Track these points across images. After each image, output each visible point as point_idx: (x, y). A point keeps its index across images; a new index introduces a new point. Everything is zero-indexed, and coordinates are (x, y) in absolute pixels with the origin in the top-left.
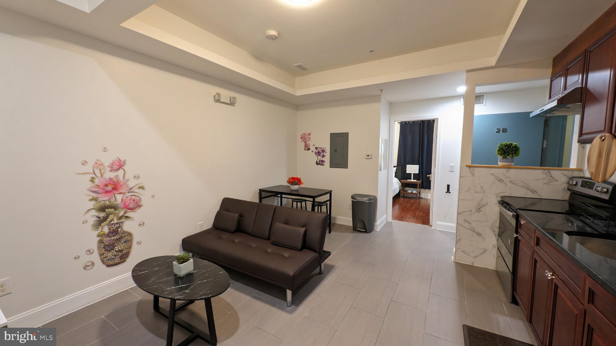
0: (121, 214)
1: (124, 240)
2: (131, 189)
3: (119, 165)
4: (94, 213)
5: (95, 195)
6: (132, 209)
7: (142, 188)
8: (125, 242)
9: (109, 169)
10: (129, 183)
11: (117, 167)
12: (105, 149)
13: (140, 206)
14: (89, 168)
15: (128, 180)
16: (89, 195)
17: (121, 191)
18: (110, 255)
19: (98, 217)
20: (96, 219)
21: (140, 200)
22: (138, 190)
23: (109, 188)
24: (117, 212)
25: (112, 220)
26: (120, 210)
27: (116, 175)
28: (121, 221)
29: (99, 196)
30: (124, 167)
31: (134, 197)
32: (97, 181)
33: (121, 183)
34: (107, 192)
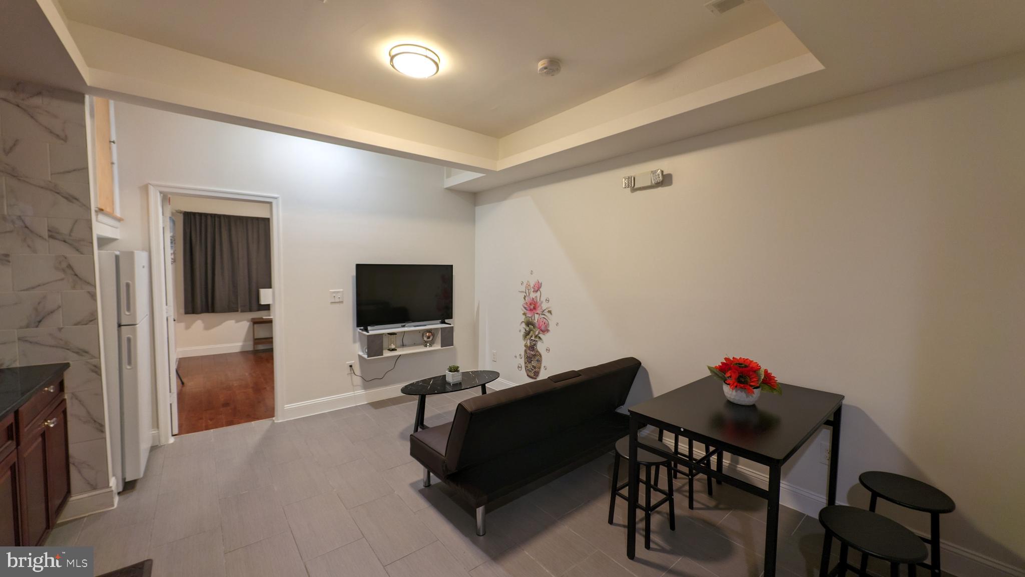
0: (537, 333)
1: (537, 358)
2: (543, 311)
3: (538, 288)
4: (524, 325)
5: (525, 310)
6: (543, 331)
7: (550, 312)
8: (537, 360)
9: (533, 290)
10: (542, 305)
11: (536, 289)
12: (532, 273)
13: (548, 331)
14: (523, 288)
15: (542, 302)
16: (523, 310)
17: (538, 312)
18: (529, 366)
19: (526, 330)
20: (524, 331)
21: (548, 324)
22: (547, 314)
23: (532, 307)
24: (534, 330)
25: (532, 337)
26: (536, 329)
27: (535, 296)
28: (537, 340)
29: (527, 312)
30: (541, 289)
31: (545, 320)
32: (526, 299)
33: (538, 304)
34: (531, 310)
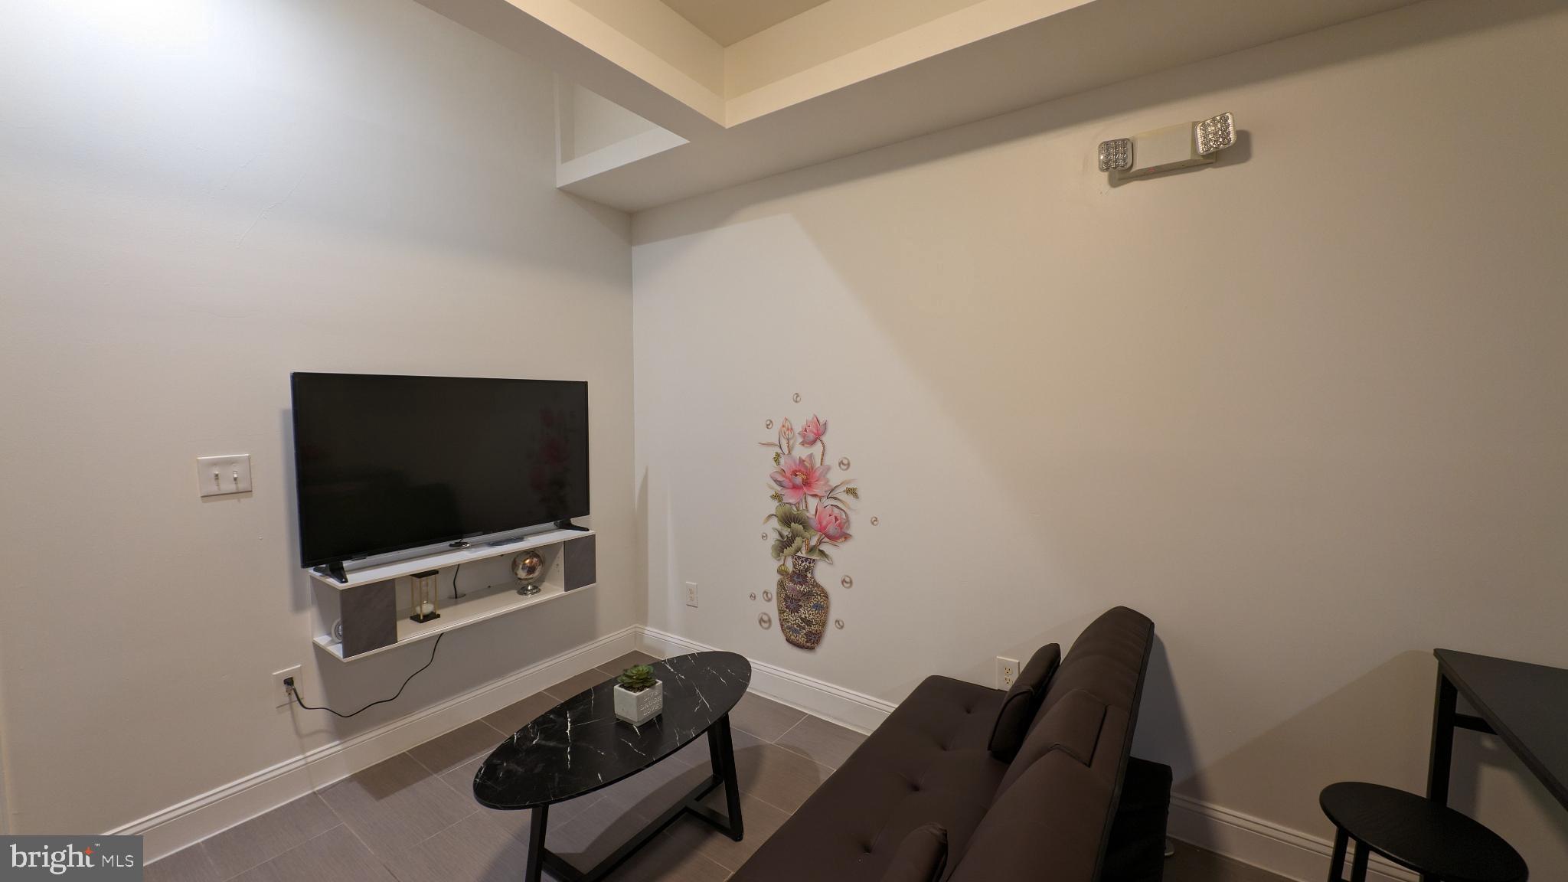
0: (813, 542)
1: (814, 601)
2: (832, 491)
3: (815, 434)
4: (775, 523)
5: (779, 488)
6: (833, 538)
7: (852, 492)
8: (816, 606)
9: (800, 440)
10: (830, 476)
11: (811, 437)
12: (797, 398)
13: (847, 537)
14: (773, 436)
15: (829, 469)
16: (772, 488)
17: (817, 491)
18: (793, 619)
19: (781, 535)
20: (777, 536)
21: (848, 520)
22: (843, 497)
23: (799, 480)
24: (807, 534)
25: (799, 549)
26: (812, 532)
27: (810, 453)
28: (813, 558)
29: (784, 492)
30: (824, 438)
31: (836, 511)
32: (782, 460)
33: (817, 474)
34: (795, 487)
